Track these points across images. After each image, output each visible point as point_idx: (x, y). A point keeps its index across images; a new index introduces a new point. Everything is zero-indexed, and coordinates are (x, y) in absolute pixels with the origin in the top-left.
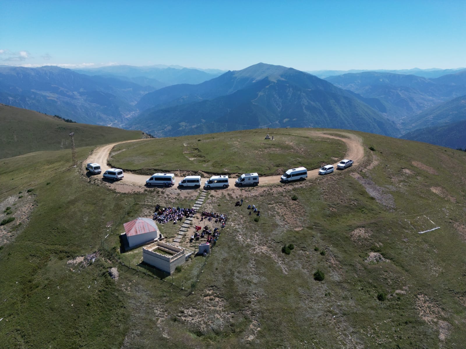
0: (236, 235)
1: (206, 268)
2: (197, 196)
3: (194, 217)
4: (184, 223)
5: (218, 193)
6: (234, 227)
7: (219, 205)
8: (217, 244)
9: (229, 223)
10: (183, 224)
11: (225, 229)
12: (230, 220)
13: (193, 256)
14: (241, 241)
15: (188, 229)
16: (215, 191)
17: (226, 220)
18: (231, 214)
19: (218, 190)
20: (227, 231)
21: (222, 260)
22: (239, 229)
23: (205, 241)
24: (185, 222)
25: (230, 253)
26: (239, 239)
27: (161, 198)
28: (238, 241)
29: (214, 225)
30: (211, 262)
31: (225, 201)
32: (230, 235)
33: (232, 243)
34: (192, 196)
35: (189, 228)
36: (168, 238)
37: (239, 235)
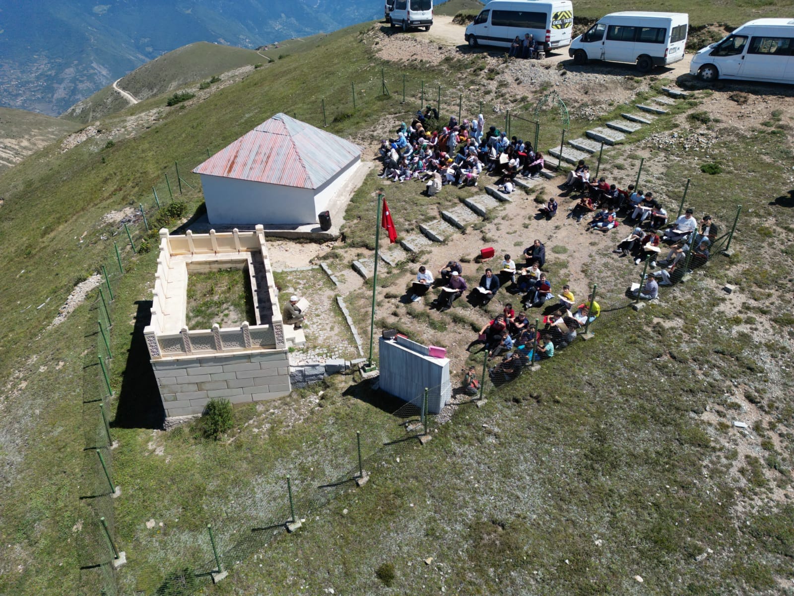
0: (713, 390)
1: (338, 512)
2: (620, 108)
3: (527, 191)
4: (463, 201)
5: (744, 109)
6: (737, 321)
7: (712, 170)
8: (522, 386)
9: (711, 283)
10: (454, 205)
11: (647, 311)
12: (733, 271)
13: (343, 382)
14: (734, 455)
15: (457, 235)
16: (731, 98)
17: (696, 261)
18: (766, 233)
19: (752, 97)
20: (659, 330)
21: (475, 530)
22: (765, 354)
23: (476, 329)
24: (469, 200)
25: (574, 511)
26: (723, 428)
27: (474, 90)
28: (702, 444)
29: (600, 261)
30: (397, 494)
31: (767, 159)
32: (661, 368)
33: (644, 434)
34: (595, 103)
35: (462, 229)
36: (349, 241)
37: (739, 398)
